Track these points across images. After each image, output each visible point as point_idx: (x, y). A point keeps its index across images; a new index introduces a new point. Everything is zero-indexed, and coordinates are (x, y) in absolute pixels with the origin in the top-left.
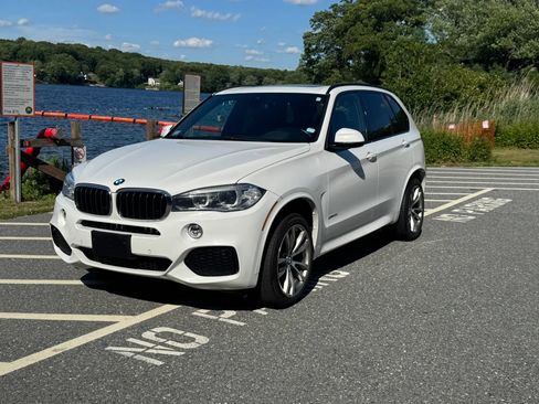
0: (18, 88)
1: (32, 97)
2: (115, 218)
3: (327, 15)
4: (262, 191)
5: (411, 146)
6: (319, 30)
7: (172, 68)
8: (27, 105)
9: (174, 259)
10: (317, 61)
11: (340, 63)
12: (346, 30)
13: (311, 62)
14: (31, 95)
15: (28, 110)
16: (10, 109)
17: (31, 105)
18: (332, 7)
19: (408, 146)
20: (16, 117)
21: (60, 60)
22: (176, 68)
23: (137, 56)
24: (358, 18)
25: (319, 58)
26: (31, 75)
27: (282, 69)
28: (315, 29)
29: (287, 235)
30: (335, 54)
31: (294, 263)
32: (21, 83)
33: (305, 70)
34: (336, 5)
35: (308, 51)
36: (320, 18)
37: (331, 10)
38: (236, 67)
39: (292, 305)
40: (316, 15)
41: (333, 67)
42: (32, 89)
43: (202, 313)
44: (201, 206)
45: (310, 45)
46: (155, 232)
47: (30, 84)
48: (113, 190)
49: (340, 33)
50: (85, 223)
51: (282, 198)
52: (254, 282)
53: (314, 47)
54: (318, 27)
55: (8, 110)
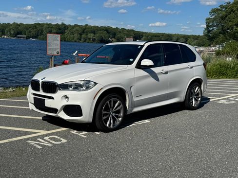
0: (54, 44)
1: (59, 48)
2: (41, 93)
3: (218, 10)
4: (96, 84)
5: (194, 68)
6: (213, 17)
7: (147, 35)
8: (57, 51)
9: (59, 109)
10: (212, 30)
11: (224, 31)
12: (226, 17)
13: (209, 31)
14: (59, 47)
15: (58, 53)
16: (51, 52)
17: (59, 50)
18: (220, 6)
19: (192, 68)
20: (53, 55)
21: (101, 33)
22: (149, 35)
23: (132, 31)
24: (232, 11)
25: (213, 29)
26: (59, 39)
27: (197, 35)
28: (211, 16)
29: (108, 102)
30: (221, 27)
31: (114, 114)
32: (55, 42)
33: (206, 35)
34: (222, 5)
35: (208, 26)
36: (214, 11)
37: (220, 8)
38: (175, 34)
39: (112, 131)
40: (212, 10)
41: (220, 33)
42: (59, 45)
43: (75, 132)
44: (71, 89)
45: (209, 23)
46: (52, 98)
47: (59, 42)
48: (41, 81)
49: (223, 18)
50: (34, 94)
51: (105, 87)
52: (91, 120)
53: (211, 24)
54: (213, 15)
55: (49, 52)
